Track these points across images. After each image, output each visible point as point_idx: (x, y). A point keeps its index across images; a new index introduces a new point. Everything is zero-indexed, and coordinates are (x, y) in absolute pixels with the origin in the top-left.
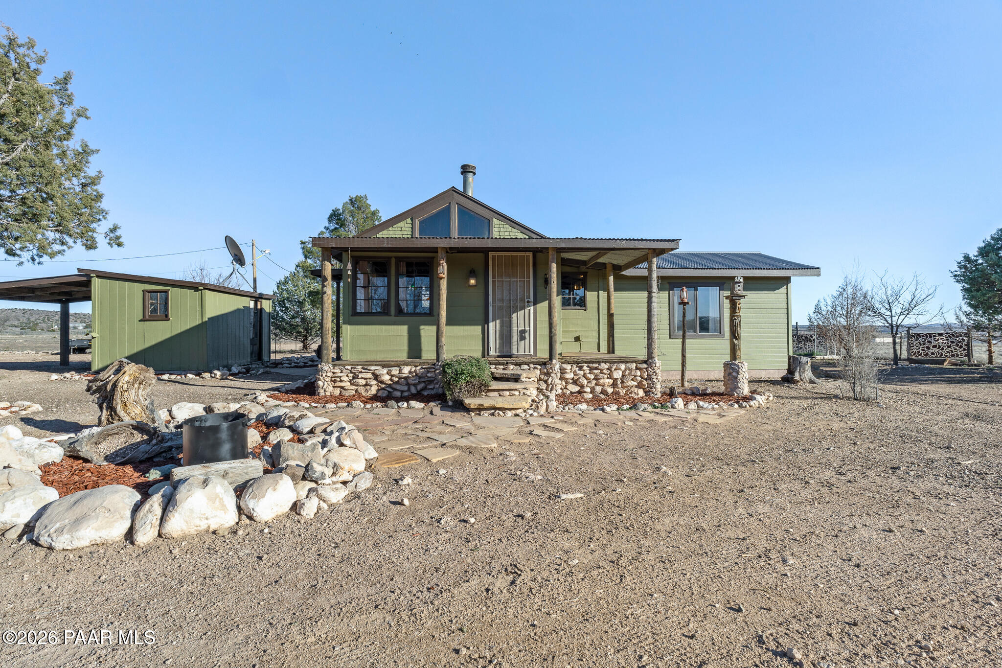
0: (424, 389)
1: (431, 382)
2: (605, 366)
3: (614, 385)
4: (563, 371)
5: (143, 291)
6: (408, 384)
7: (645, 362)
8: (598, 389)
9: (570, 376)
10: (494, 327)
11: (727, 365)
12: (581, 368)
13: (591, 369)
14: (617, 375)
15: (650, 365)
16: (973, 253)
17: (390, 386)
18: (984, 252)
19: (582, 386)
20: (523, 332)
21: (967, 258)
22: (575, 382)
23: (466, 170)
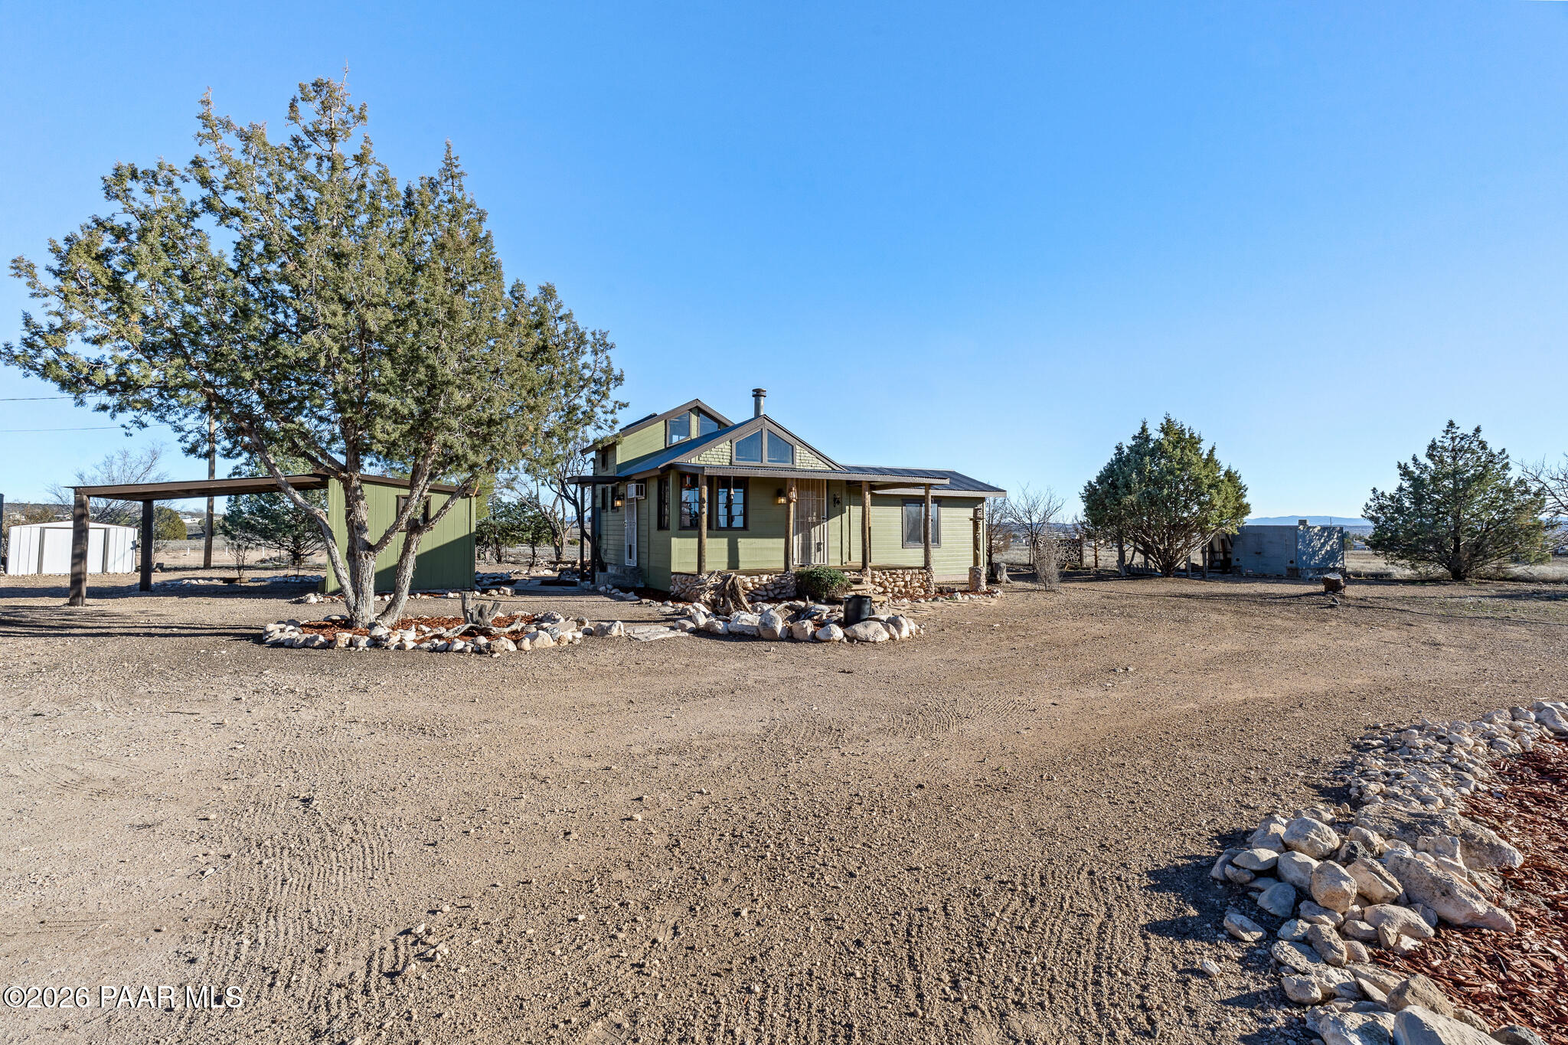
0: (780, 593)
1: (784, 587)
2: (900, 571)
3: (905, 586)
4: (873, 576)
5: (397, 497)
6: (766, 590)
7: (924, 568)
8: (896, 589)
9: (878, 580)
10: (796, 541)
11: (971, 569)
12: (884, 574)
13: (891, 574)
14: (908, 578)
15: (928, 571)
16: (1094, 480)
17: (751, 591)
18: (1101, 480)
19: (885, 588)
20: (819, 544)
21: (1090, 483)
22: (880, 585)
23: (758, 394)
